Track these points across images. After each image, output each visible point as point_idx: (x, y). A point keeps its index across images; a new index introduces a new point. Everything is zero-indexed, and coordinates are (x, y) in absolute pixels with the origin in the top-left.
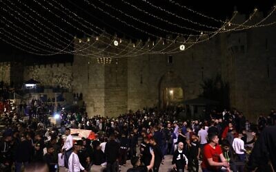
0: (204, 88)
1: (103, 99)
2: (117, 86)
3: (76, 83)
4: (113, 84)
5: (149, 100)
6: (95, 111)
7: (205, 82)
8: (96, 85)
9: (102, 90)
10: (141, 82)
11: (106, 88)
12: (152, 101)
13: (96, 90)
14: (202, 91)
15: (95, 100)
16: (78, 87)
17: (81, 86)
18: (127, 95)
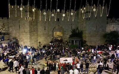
0: (72, 32)
1: (29, 37)
2: (34, 31)
3: (12, 30)
4: (33, 30)
5: (49, 37)
6: (24, 44)
7: (72, 30)
8: (24, 31)
9: (28, 33)
10: (45, 29)
11: (30, 32)
12: (50, 37)
13: (24, 33)
14: (71, 33)
15: (24, 38)
16: (13, 32)
17: (15, 31)
18: (38, 35)
